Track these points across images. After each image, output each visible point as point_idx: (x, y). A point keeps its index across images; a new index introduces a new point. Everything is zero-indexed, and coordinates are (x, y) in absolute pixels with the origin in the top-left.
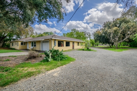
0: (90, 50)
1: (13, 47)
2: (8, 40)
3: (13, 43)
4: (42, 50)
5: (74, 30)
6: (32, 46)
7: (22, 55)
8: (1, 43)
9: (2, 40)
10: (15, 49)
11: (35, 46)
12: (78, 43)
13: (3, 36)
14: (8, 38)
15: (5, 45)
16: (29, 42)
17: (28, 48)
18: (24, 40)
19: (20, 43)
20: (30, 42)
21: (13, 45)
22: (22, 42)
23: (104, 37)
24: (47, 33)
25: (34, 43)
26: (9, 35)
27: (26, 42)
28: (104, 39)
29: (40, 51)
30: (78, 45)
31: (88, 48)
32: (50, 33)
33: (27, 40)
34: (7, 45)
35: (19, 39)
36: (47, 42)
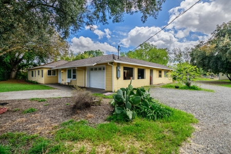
0: (194, 88)
1: (34, 79)
2: (25, 65)
3: (33, 72)
4: (88, 87)
5: (145, 45)
6: (69, 77)
7: (55, 97)
8: (14, 71)
9: (15, 65)
10: (37, 83)
11: (74, 77)
12: (160, 72)
13: (17, 59)
14: (25, 61)
15: (20, 75)
16: (62, 69)
17: (60, 81)
18: (54, 66)
19: (45, 71)
20: (64, 70)
21: (33, 76)
22: (49, 69)
23: (218, 58)
24: (90, 53)
25: (72, 72)
26: (27, 56)
27: (57, 70)
28: (219, 64)
29: (85, 87)
30: (160, 76)
31: (188, 85)
32: (96, 52)
33: (59, 66)
34: (23, 76)
35: (43, 64)
36: (100, 69)
